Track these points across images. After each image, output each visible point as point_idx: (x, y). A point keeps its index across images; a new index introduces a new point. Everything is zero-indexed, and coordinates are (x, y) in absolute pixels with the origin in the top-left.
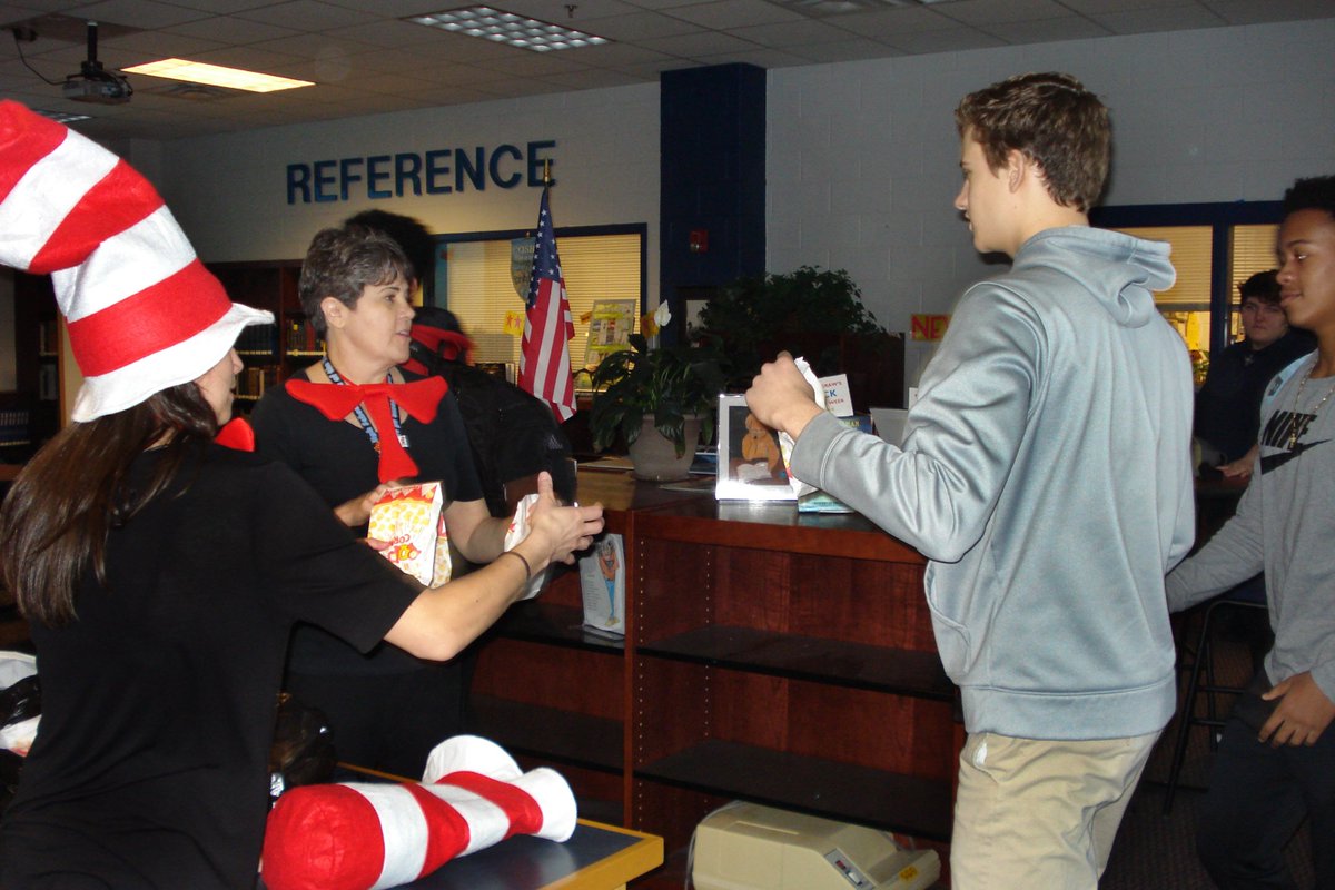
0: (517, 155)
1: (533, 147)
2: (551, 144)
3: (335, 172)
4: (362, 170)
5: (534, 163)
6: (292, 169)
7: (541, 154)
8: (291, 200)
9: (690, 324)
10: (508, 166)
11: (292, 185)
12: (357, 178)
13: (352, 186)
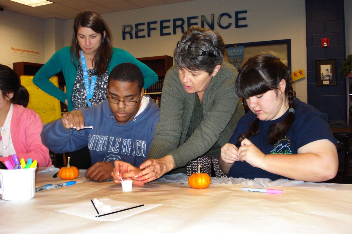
0: (230, 17)
1: (237, 13)
2: (245, 12)
3: (145, 27)
4: (158, 26)
5: (237, 19)
6: (125, 27)
7: (241, 16)
8: (124, 38)
9: (322, 74)
10: (225, 21)
11: (124, 33)
12: (155, 29)
13: (152, 32)
